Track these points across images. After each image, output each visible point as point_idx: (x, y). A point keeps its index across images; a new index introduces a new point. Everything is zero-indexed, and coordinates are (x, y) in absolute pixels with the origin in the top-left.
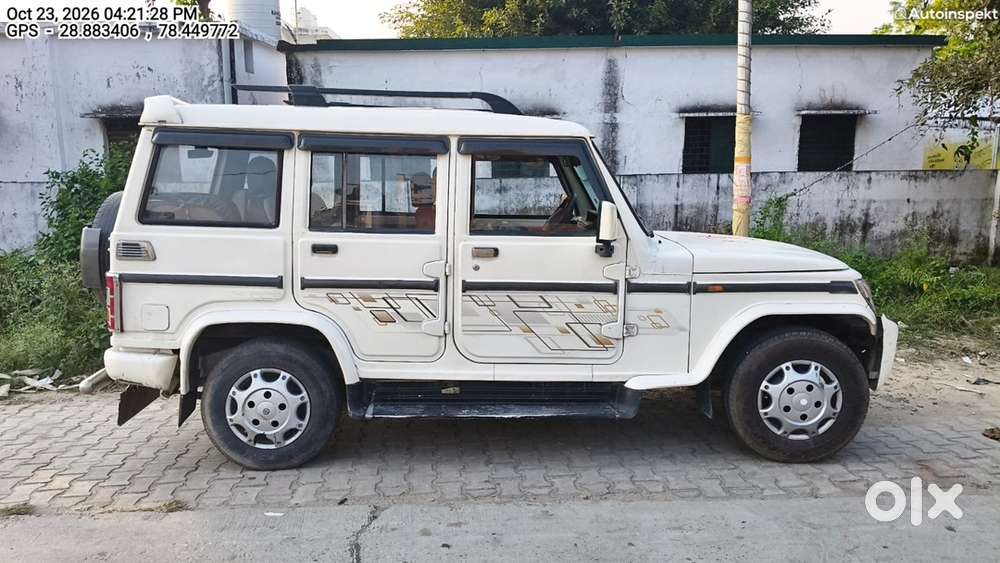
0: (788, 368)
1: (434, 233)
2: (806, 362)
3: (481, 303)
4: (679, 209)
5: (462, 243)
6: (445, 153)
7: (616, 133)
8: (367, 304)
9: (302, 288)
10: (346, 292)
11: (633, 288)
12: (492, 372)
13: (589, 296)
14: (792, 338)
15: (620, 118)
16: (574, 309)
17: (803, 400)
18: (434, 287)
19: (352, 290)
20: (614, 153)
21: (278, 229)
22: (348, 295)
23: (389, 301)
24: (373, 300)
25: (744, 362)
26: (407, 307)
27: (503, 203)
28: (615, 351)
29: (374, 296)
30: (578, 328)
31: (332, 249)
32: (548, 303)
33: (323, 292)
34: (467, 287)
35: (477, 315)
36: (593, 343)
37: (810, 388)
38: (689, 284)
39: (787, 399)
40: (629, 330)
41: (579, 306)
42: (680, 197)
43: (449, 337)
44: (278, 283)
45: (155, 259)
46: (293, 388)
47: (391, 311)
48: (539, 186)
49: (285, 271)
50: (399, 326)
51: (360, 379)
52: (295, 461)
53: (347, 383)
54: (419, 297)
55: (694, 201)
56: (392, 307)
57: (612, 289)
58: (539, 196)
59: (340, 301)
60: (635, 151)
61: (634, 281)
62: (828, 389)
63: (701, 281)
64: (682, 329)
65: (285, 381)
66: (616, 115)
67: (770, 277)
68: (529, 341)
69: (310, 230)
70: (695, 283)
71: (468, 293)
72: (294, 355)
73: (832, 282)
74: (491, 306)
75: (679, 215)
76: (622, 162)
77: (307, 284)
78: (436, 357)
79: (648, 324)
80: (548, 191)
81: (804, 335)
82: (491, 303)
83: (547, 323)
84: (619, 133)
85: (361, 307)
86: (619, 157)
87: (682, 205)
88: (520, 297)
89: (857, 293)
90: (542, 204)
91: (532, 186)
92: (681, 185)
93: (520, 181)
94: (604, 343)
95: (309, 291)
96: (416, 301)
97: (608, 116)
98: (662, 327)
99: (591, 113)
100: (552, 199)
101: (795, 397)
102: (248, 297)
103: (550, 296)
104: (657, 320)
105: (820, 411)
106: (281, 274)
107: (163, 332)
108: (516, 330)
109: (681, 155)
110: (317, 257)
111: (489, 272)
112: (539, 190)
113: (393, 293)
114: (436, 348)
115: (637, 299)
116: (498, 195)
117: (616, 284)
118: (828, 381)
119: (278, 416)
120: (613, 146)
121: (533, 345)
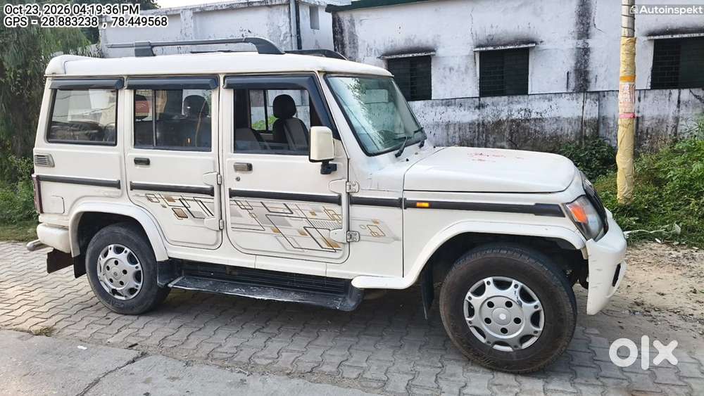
0: (488, 283)
1: (211, 151)
2: (508, 279)
3: (242, 207)
4: (640, 120)
5: (228, 159)
6: (215, 88)
7: (588, 56)
8: (170, 203)
9: (131, 190)
10: (157, 193)
11: (354, 201)
12: (254, 261)
13: (320, 206)
14: (492, 255)
15: (591, 43)
16: (310, 216)
17: (501, 314)
18: (210, 192)
19: (160, 193)
20: (587, 73)
21: (116, 147)
22: (158, 196)
23: (184, 202)
24: (173, 201)
25: (450, 273)
26: (195, 207)
27: (481, 117)
28: (342, 252)
29: (174, 198)
30: (312, 231)
31: (146, 162)
32: (290, 210)
33: (142, 193)
34: (233, 194)
35: (240, 216)
36: (324, 245)
37: (509, 304)
38: (401, 199)
39: (487, 312)
40: (351, 237)
41: (313, 213)
42: (641, 110)
43: (224, 232)
44: (117, 185)
45: (54, 166)
46: (131, 259)
47: (184, 209)
48: (512, 103)
49: (122, 177)
50: (189, 221)
51: (169, 258)
52: (135, 311)
53: (157, 260)
54: (202, 200)
55: (655, 113)
56: (185, 206)
57: (337, 201)
58: (511, 111)
59: (155, 200)
60: (606, 71)
61: (355, 195)
62: (526, 307)
63: (410, 197)
64: (397, 239)
65: (127, 254)
66: (588, 41)
67: (474, 197)
68: (278, 240)
69: (135, 148)
70: (405, 199)
71: (234, 198)
72: (131, 237)
73: (537, 204)
74: (250, 209)
75: (640, 126)
76: (593, 80)
77: (134, 187)
78: (217, 245)
79: (367, 232)
80: (519, 107)
81: (504, 253)
82: (250, 208)
83: (290, 226)
84: (591, 56)
85: (167, 205)
86: (591, 77)
87: (643, 117)
88: (270, 203)
89: (564, 216)
90: (513, 117)
91: (506, 103)
92: (642, 99)
93: (496, 99)
94: (333, 246)
95: (136, 192)
96: (200, 203)
97: (581, 42)
98: (379, 236)
99: (565, 40)
100: (523, 113)
101: (496, 310)
102: (101, 194)
103: (292, 204)
104: (374, 229)
105: (520, 328)
106: (120, 179)
107: (61, 214)
108: (268, 230)
109: (649, 73)
110: (138, 167)
111: (247, 183)
112: (511, 106)
113: (186, 196)
114: (215, 239)
115: (357, 210)
116: (477, 110)
117: (340, 197)
118: (529, 299)
119: (123, 278)
120: (585, 68)
121: (281, 243)
